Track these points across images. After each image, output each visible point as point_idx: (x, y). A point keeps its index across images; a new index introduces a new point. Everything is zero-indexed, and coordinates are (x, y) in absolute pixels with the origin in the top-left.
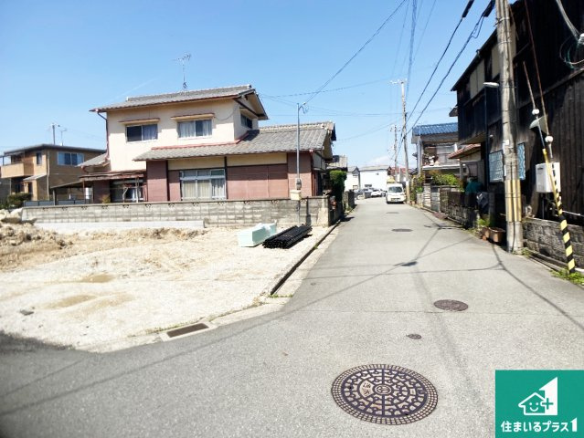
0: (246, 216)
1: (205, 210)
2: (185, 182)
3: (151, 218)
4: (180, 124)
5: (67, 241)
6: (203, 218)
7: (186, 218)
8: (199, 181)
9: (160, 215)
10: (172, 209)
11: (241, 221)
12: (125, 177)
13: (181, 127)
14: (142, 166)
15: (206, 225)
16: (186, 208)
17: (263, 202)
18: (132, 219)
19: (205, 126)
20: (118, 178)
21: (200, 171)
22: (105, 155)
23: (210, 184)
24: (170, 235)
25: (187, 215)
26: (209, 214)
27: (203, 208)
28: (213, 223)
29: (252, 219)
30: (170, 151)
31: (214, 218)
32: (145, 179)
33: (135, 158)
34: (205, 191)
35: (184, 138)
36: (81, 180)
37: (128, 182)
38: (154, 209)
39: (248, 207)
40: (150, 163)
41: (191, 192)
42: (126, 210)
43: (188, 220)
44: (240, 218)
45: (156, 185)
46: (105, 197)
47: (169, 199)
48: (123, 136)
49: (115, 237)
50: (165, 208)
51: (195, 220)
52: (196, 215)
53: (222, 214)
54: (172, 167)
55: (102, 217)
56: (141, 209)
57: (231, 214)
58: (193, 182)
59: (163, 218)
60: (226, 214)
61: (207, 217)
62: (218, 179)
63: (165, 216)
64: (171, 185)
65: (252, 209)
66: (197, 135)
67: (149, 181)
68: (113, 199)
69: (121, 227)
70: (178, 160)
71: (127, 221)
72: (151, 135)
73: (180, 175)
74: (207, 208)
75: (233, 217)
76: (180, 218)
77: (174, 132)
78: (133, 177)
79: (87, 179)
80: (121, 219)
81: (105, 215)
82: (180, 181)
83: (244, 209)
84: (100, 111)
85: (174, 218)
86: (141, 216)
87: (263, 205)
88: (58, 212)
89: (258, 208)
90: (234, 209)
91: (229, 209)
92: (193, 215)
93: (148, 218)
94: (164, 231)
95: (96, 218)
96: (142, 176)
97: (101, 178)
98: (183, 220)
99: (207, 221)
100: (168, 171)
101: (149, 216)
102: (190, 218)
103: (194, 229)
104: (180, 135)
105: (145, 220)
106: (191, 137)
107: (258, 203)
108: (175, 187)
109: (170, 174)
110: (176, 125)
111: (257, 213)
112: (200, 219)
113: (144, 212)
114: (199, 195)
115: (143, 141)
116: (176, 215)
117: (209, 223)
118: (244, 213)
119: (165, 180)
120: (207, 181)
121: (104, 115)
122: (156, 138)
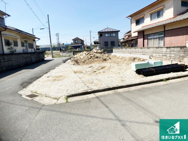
0: (167, 55)
3: (136, 53)
7: (145, 54)
8: (154, 39)
9: (138, 52)
11: (165, 57)
12: (132, 39)
13: (152, 16)
14: (137, 34)
17: (176, 48)
19: (161, 13)
21: (155, 34)
23: (158, 39)
24: (137, 60)
27: (151, 50)
29: (170, 56)
30: (145, 27)
35: (153, 20)
38: (137, 50)
39: (168, 50)
40: (139, 33)
41: (151, 43)
42: (130, 50)
44: (165, 56)
45: (140, 41)
47: (144, 46)
48: (135, 24)
50: (140, 50)
52: (149, 53)
53: (157, 53)
55: (125, 52)
57: (161, 53)
58: (152, 39)
60: (159, 53)
61: (152, 54)
62: (161, 37)
63: (140, 53)
65: (170, 51)
67: (138, 40)
70: (147, 30)
71: (131, 54)
73: (148, 36)
75: (161, 55)
76: (144, 54)
77: (149, 18)
78: (135, 38)
80: (129, 53)
82: (148, 39)
83: (166, 51)
85: (142, 54)
86: (134, 52)
87: (176, 49)
89: (173, 51)
90: (162, 51)
91: (160, 51)
94: (136, 58)
96: (137, 38)
98: (145, 55)
99: (151, 56)
100: (144, 35)
102: (147, 54)
103: (146, 59)
104: (151, 19)
107: (173, 48)
108: (146, 41)
110: (150, 15)
111: (172, 54)
114: (154, 44)
115: (140, 25)
118: (166, 54)
119: (143, 39)
120: (157, 38)
122: (144, 23)
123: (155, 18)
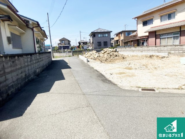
1: (169, 49)
2: (162, 38)
3: (149, 51)
4: (161, 17)
5: (125, 57)
6: (168, 52)
7: (161, 51)
8: (168, 38)
9: (152, 50)
10: (156, 48)
12: (141, 38)
13: (162, 18)
14: (147, 34)
15: (169, 54)
16: (162, 48)
18: (143, 51)
19: (172, 16)
20: (140, 38)
21: (168, 34)
22: (136, 32)
23: (173, 39)
24: (155, 57)
25: (162, 51)
26: (171, 50)
27: (168, 48)
28: (172, 54)
30: (157, 28)
31: (173, 52)
32: (148, 38)
33: (145, 31)
34: (170, 42)
35: (163, 22)
36: (130, 40)
37: (143, 40)
38: (150, 48)
40: (150, 33)
41: (164, 42)
42: (142, 48)
43: (162, 52)
45: (152, 40)
46: (136, 45)
47: (156, 45)
48: (142, 25)
49: (138, 57)
50: (154, 48)
51: (165, 52)
52: (165, 50)
53: (176, 50)
54: (157, 34)
55: (135, 51)
56: (146, 48)
57: (181, 50)
58: (165, 38)
59: (153, 51)
60: (178, 50)
61: (170, 51)
63: (154, 51)
64: (157, 40)
66: (168, 20)
67: (149, 39)
68: (138, 45)
69: (140, 54)
70: (160, 30)
71: (142, 52)
72: (151, 23)
73: (160, 36)
74: (170, 48)
76: (159, 51)
77: (159, 20)
78: (144, 38)
79: (131, 40)
80: (140, 51)
81: (136, 50)
82: (160, 38)
84: (135, 18)
85: (157, 51)
88: (124, 49)
90: (182, 48)
91: (180, 48)
92: (164, 50)
93: (148, 51)
94: (153, 56)
95: (133, 51)
96: (147, 37)
97: (135, 39)
98: (160, 52)
99: (169, 53)
100: (156, 35)
101: (148, 50)
102: (163, 51)
103: (164, 55)
104: (161, 21)
105: (147, 52)
106: (166, 21)
108: (158, 40)
109: (156, 36)
110: (160, 17)
112: (167, 52)
113: (147, 49)
114: (167, 43)
115: (148, 26)
116: (158, 50)
117: (170, 54)
119: (155, 38)
120: (171, 37)
121: (136, 19)
122: (152, 24)
123: (165, 20)
